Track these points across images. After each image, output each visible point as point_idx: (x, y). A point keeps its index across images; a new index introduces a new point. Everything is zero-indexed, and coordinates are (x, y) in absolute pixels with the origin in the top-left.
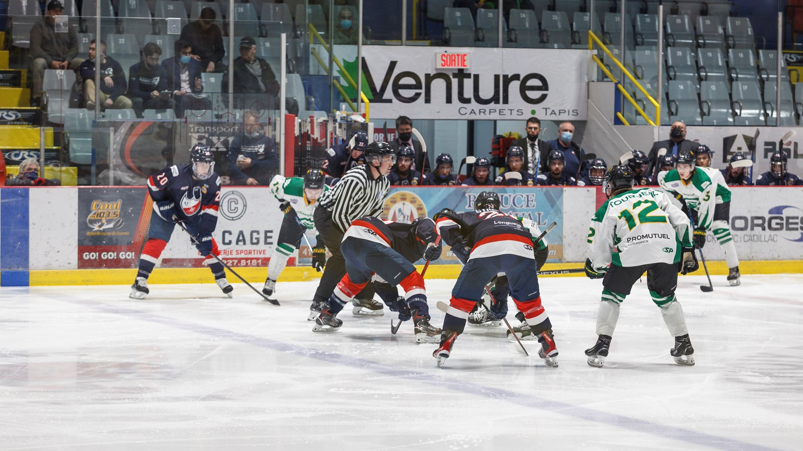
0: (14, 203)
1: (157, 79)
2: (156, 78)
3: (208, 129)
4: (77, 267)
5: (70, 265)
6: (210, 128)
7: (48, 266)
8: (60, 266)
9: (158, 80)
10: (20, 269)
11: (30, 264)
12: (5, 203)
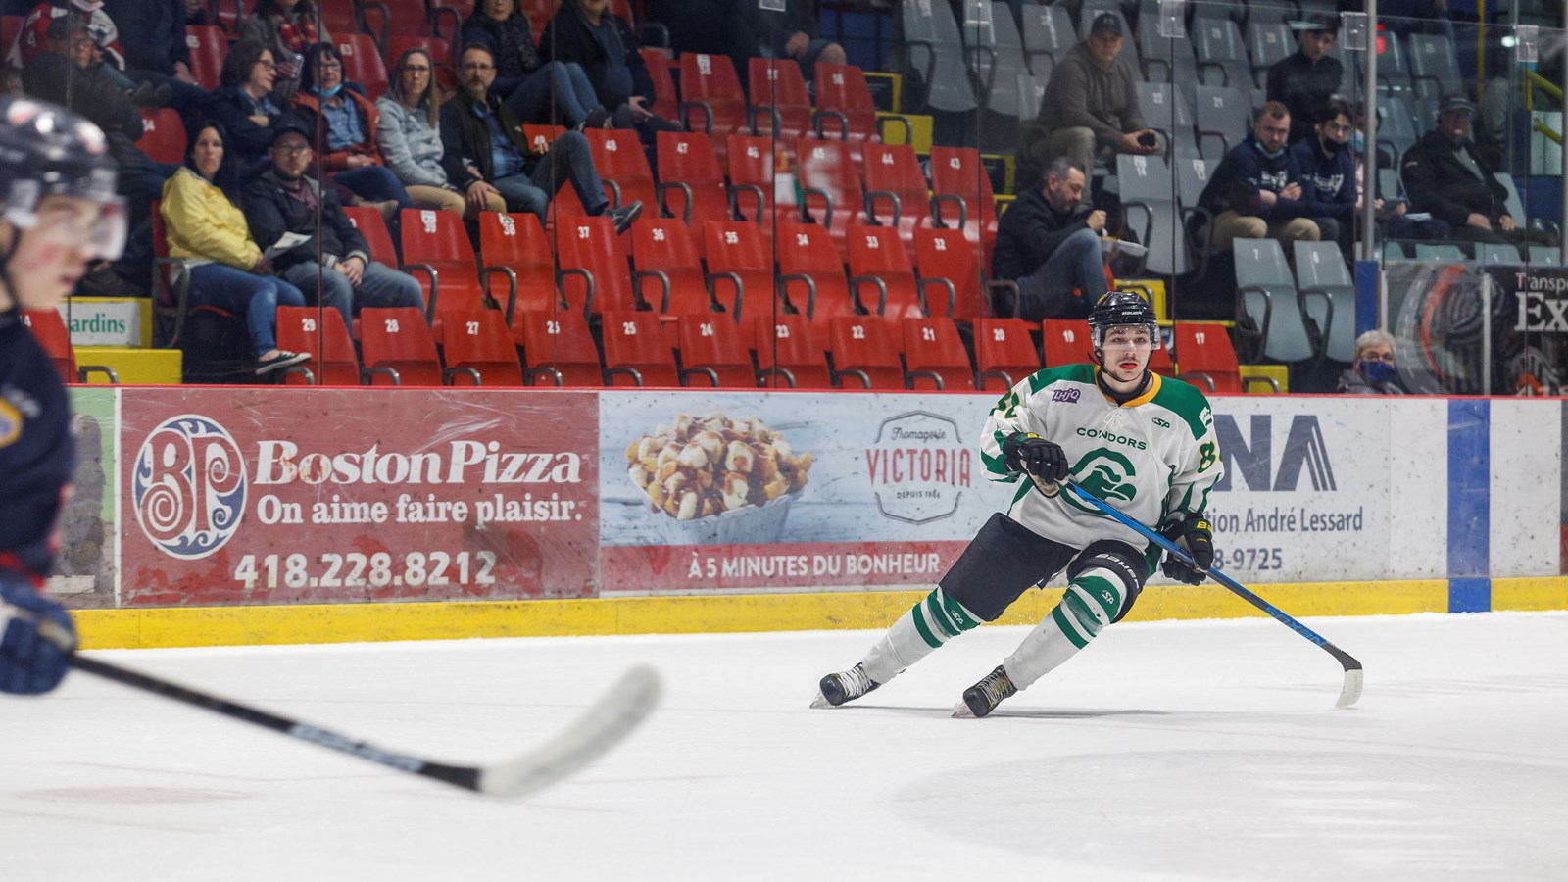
0: (1467, 432)
1: (1338, 180)
2: (1337, 176)
3: (1544, 284)
4: (1558, 571)
5: (1549, 567)
6: (1546, 281)
7: (1517, 569)
8: (1534, 570)
9: (1340, 183)
10: (1477, 575)
11: (1491, 565)
12: (1459, 431)
